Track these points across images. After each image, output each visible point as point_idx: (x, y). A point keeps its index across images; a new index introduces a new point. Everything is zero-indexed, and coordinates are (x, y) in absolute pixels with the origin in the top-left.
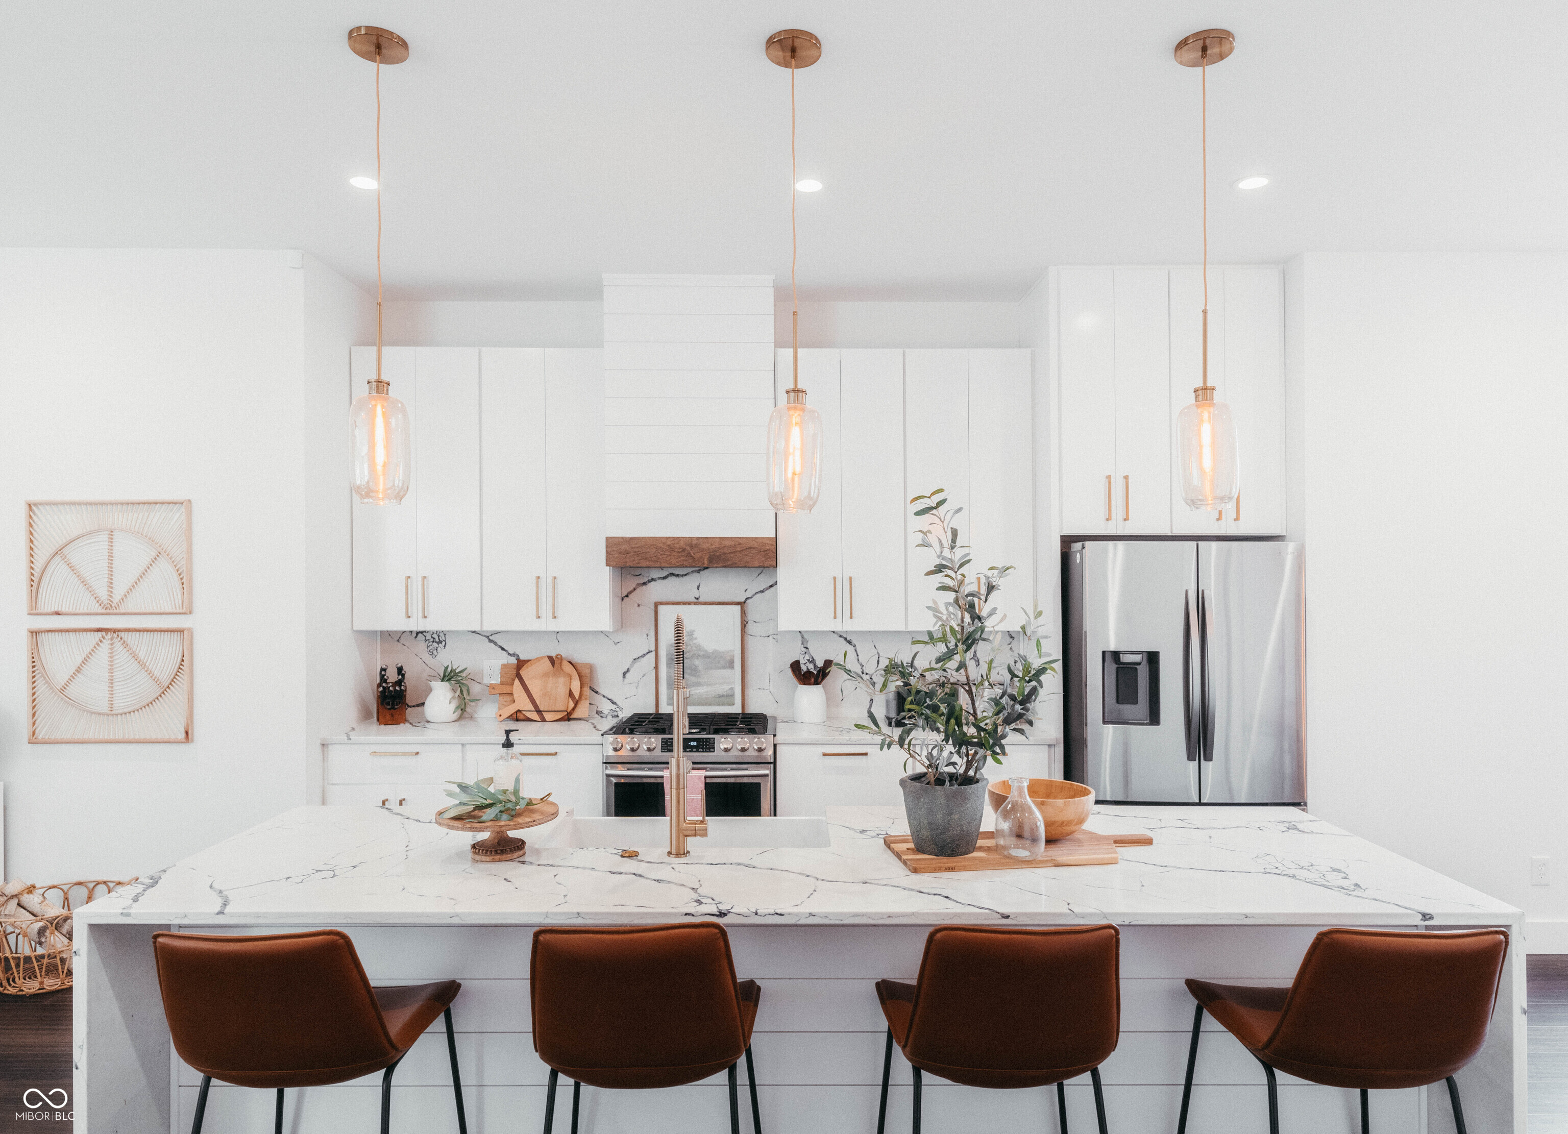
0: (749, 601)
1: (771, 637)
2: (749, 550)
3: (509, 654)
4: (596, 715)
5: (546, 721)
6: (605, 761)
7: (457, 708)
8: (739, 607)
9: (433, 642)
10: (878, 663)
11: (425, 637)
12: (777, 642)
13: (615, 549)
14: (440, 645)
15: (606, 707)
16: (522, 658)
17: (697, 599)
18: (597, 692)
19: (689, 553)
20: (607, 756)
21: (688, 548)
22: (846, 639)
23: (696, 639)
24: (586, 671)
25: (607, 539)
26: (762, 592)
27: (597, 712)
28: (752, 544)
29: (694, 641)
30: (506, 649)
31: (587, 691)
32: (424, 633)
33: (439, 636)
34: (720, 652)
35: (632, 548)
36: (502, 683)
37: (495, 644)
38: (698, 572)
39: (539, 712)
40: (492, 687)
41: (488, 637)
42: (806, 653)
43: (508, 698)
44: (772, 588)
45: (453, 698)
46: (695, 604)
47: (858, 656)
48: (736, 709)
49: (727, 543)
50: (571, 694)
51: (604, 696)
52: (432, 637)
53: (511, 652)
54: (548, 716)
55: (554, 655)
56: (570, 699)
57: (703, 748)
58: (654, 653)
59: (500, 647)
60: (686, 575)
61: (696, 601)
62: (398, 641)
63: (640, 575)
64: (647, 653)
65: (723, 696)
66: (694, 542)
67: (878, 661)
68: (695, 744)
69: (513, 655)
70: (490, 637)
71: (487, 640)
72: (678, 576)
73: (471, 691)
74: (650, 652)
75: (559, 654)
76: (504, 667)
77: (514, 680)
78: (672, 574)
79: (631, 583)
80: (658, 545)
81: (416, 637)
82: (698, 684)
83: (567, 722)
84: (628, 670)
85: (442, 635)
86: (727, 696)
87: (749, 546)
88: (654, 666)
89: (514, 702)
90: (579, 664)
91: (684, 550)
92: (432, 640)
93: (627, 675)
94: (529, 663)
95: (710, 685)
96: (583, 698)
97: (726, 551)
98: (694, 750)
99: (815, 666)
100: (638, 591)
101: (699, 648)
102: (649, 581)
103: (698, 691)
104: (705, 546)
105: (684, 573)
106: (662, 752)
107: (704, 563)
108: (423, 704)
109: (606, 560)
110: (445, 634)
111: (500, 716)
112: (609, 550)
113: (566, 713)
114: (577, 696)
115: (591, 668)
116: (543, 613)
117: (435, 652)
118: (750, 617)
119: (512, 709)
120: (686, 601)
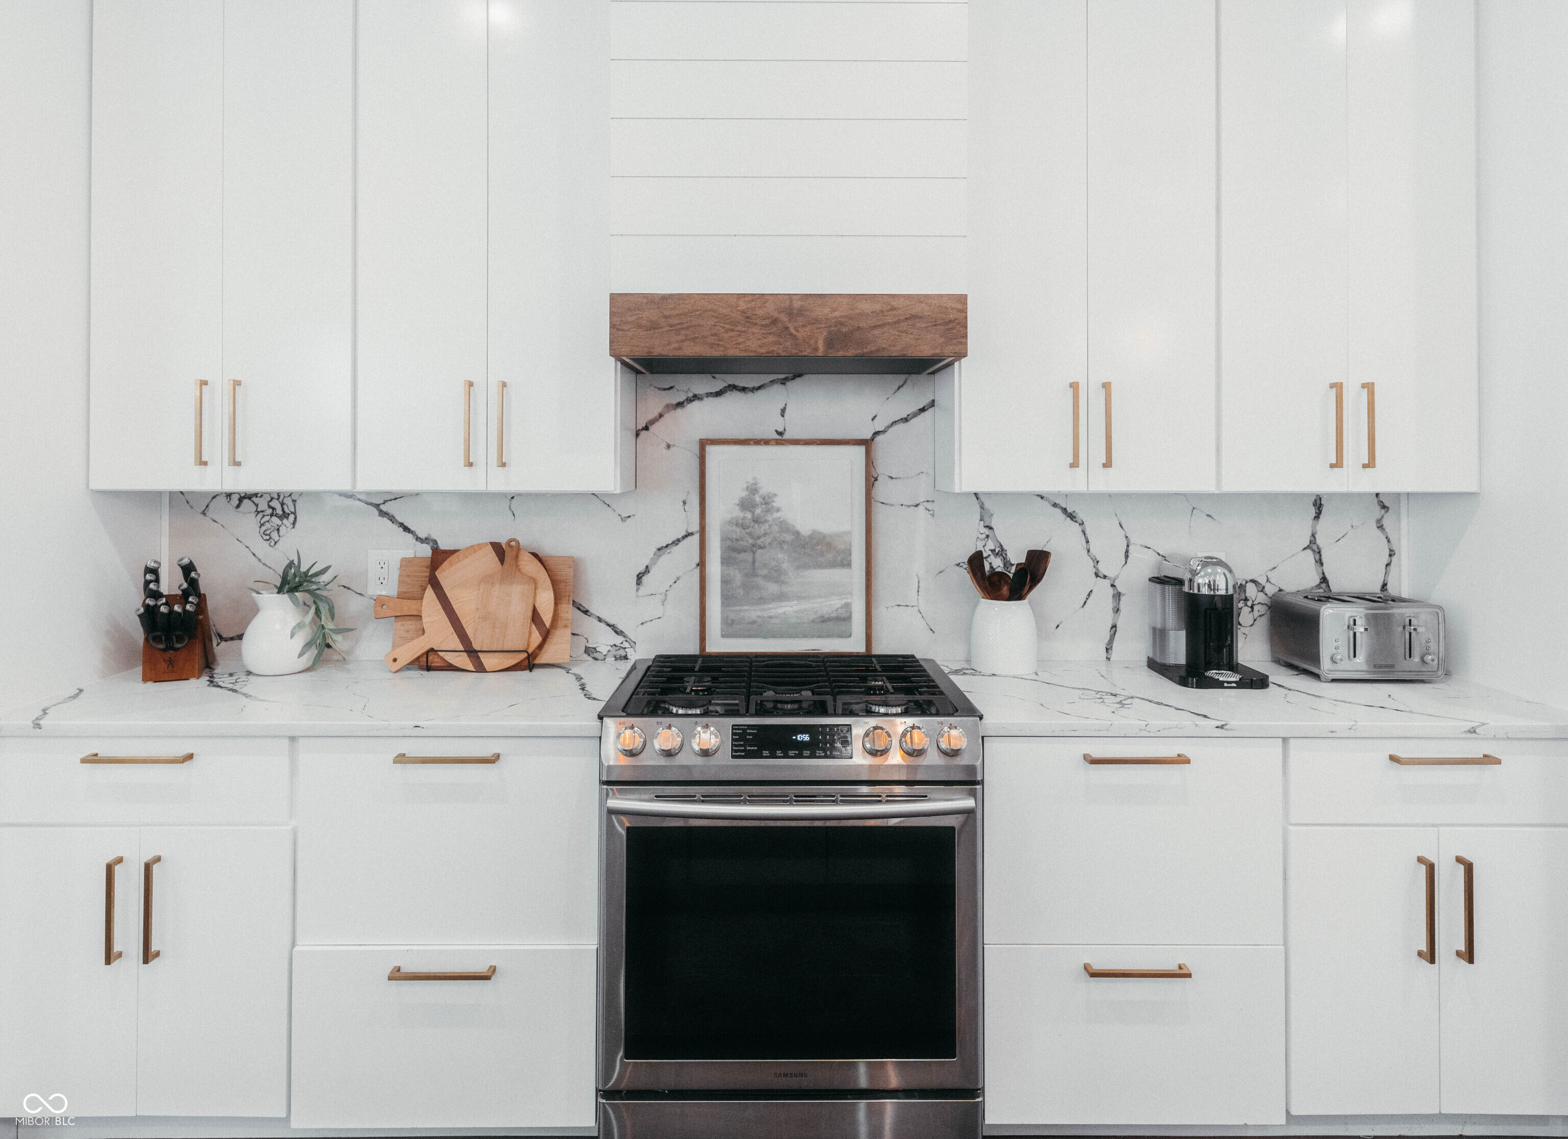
0: (879, 438)
1: (921, 507)
2: (910, 322)
3: (418, 539)
4: (585, 656)
5: (484, 671)
6: (604, 779)
7: (308, 645)
8: (862, 449)
9: (272, 515)
10: (1127, 557)
11: (257, 505)
12: (933, 515)
13: (630, 319)
14: (285, 521)
15: (604, 640)
16: (443, 545)
17: (780, 434)
18: (586, 612)
19: (787, 328)
20: (609, 768)
21: (783, 317)
22: (1064, 510)
23: (778, 510)
24: (565, 572)
25: (614, 298)
26: (905, 420)
27: (588, 651)
28: (917, 309)
29: (776, 515)
30: (412, 529)
31: (567, 611)
32: (254, 499)
33: (282, 504)
34: (824, 537)
35: (666, 317)
36: (402, 596)
37: (392, 519)
38: (783, 382)
39: (472, 653)
40: (380, 602)
41: (377, 506)
42: (988, 536)
43: (411, 625)
44: (923, 414)
45: (300, 626)
46: (778, 442)
47: (1087, 542)
48: (854, 645)
49: (866, 307)
50: (536, 617)
51: (600, 620)
52: (270, 507)
53: (422, 535)
54: (488, 661)
55: (503, 541)
56: (534, 626)
57: (824, 751)
58: (696, 537)
59: (402, 525)
60: (759, 388)
61: (778, 437)
62: (204, 513)
63: (671, 388)
64: (684, 537)
65: (829, 619)
66: (797, 304)
67: (1127, 552)
68: (806, 738)
69: (425, 541)
70: (382, 507)
71: (376, 512)
72: (743, 389)
73: (336, 611)
74: (689, 534)
75: (513, 540)
76: (406, 563)
77: (424, 590)
78: (732, 387)
79: (654, 403)
80: (722, 311)
81: (238, 506)
82: (781, 597)
83: (526, 673)
84: (647, 570)
85: (288, 501)
86: (838, 619)
87: (913, 312)
88: (697, 560)
89: (424, 632)
90: (552, 557)
91: (775, 322)
92: (270, 511)
93: (645, 579)
94: (453, 558)
95: (804, 598)
96: (560, 623)
97: (863, 324)
98: (806, 753)
99: (1007, 564)
100: (668, 418)
101: (785, 527)
102: (690, 400)
103: (780, 611)
104: (821, 312)
105: (757, 385)
106: (733, 757)
107: (816, 349)
108: (240, 637)
109: (611, 342)
110: (294, 501)
111: (395, 660)
112: (617, 320)
113: (525, 655)
114: (547, 619)
115: (574, 564)
116: (478, 456)
117: (275, 535)
118: (883, 467)
119: (417, 647)
120: (759, 438)
